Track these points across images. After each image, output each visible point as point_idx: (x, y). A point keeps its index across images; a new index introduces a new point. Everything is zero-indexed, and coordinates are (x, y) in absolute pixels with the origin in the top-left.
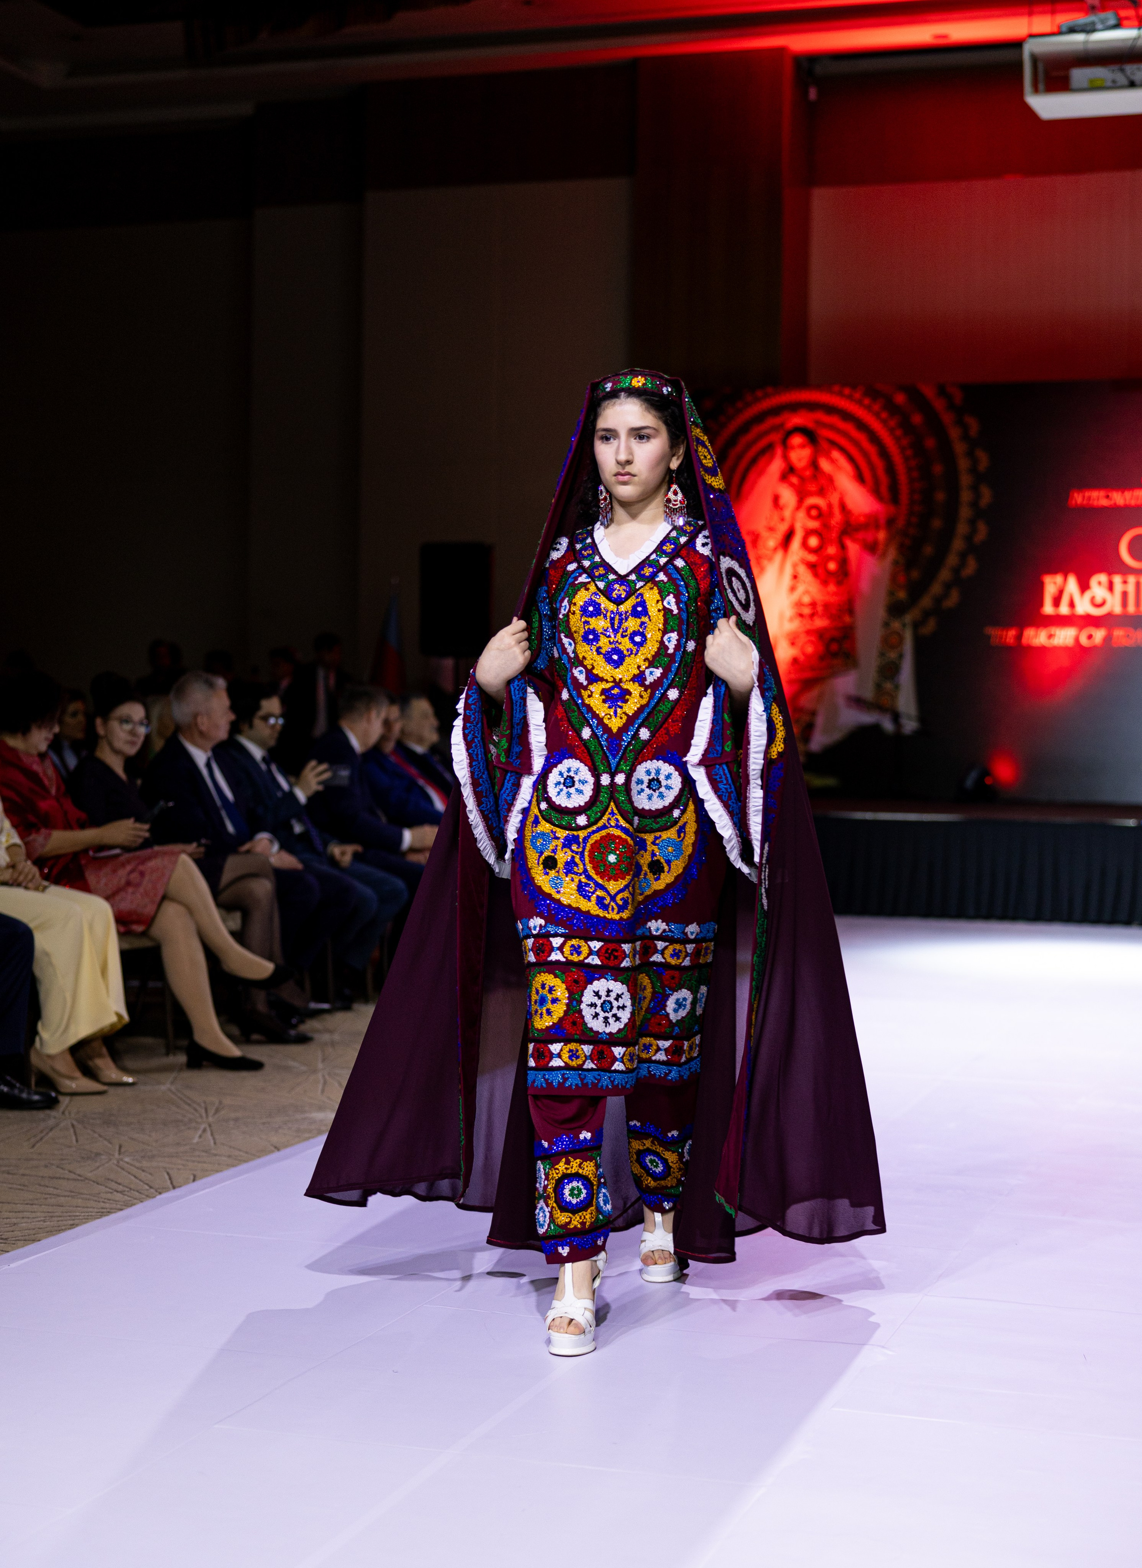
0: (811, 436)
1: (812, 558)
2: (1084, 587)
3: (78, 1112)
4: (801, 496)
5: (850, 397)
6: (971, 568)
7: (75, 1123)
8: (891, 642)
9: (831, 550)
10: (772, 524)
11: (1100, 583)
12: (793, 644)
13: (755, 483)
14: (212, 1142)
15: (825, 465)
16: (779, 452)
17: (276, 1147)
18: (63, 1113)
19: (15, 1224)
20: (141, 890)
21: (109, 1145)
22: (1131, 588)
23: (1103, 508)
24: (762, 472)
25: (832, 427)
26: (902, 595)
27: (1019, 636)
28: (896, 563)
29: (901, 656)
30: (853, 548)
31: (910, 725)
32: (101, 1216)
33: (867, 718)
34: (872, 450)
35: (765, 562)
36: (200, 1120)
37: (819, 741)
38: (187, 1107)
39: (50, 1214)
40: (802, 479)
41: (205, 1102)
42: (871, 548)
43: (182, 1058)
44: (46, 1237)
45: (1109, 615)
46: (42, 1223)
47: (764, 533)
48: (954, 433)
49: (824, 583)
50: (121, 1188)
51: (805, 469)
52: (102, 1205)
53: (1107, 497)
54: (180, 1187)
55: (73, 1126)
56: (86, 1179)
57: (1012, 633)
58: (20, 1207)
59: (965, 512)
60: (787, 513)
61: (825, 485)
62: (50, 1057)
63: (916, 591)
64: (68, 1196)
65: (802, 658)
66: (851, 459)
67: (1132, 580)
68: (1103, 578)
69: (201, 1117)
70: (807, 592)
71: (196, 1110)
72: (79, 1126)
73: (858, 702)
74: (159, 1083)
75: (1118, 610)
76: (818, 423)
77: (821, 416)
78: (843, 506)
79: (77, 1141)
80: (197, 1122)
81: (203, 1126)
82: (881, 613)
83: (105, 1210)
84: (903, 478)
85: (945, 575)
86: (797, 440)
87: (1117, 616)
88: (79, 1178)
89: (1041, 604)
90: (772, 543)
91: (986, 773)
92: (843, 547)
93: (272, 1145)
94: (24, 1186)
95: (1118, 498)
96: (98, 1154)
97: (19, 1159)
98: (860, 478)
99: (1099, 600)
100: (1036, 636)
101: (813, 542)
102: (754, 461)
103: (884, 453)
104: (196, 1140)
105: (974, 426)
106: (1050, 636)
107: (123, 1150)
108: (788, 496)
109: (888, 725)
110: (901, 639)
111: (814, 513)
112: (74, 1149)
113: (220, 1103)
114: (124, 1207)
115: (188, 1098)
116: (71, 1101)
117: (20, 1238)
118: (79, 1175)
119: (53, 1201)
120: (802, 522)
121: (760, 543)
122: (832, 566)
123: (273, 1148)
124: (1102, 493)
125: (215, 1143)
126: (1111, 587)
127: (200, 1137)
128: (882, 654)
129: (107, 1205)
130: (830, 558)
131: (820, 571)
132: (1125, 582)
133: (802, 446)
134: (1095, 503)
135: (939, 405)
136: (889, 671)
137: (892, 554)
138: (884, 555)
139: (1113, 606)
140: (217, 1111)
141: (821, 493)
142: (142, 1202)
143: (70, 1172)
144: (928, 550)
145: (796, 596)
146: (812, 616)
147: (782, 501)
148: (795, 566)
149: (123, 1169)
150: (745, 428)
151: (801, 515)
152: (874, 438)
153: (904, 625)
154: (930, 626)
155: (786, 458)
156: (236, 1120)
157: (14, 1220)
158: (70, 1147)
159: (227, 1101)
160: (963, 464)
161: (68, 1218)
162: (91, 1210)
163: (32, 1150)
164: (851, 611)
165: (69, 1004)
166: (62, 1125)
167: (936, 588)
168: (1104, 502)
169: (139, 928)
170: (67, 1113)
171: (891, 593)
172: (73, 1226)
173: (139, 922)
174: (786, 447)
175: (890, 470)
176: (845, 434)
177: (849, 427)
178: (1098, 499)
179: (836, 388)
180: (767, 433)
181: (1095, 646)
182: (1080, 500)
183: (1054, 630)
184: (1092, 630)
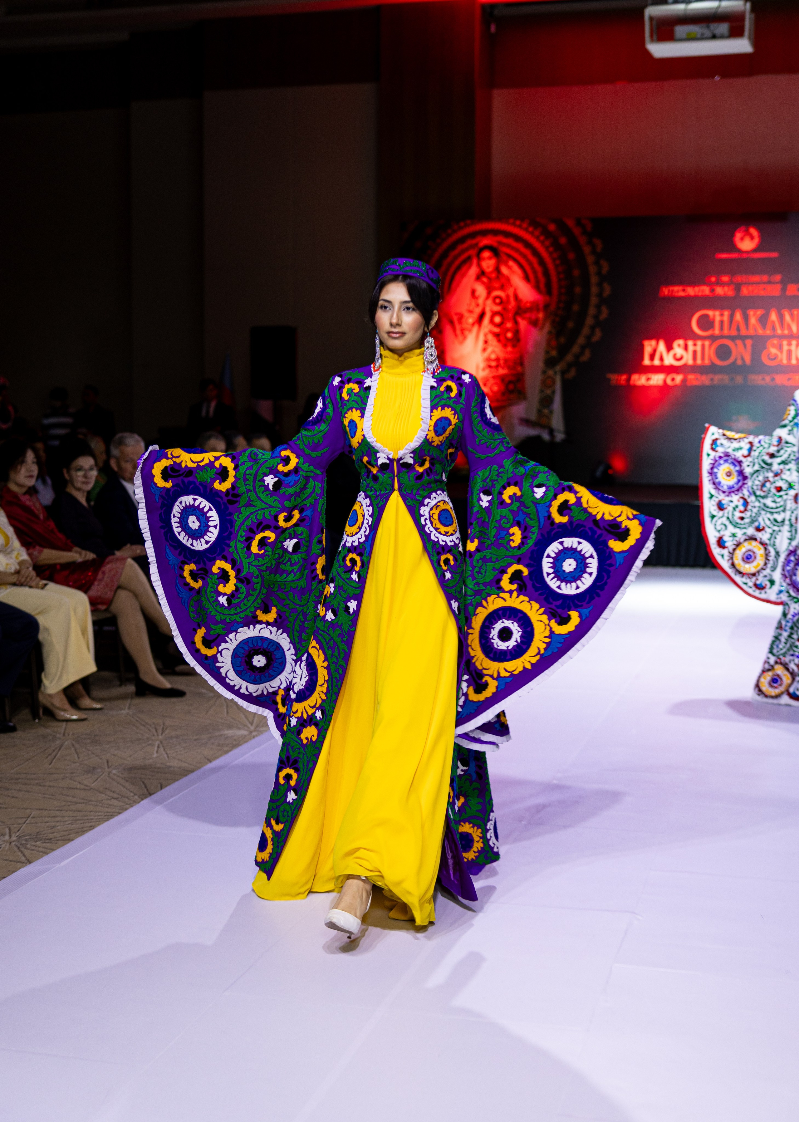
0: (495, 252)
1: (496, 330)
2: (669, 348)
3: (73, 734)
4: (489, 290)
5: (520, 227)
6: (598, 335)
7: (74, 742)
8: (547, 383)
9: (509, 325)
10: (471, 308)
11: (679, 345)
13: (460, 282)
14: (166, 756)
15: (504, 270)
16: (475, 262)
17: (208, 760)
18: (64, 734)
19: (53, 827)
20: (103, 583)
21: (100, 761)
22: (699, 348)
23: (682, 297)
24: (464, 275)
25: (509, 246)
26: (554, 353)
27: (629, 379)
28: (550, 333)
29: (554, 392)
30: (523, 324)
31: (560, 437)
32: (108, 820)
33: (532, 432)
34: (534, 260)
35: (466, 333)
36: (153, 738)
38: (143, 728)
39: (75, 818)
40: (489, 279)
41: (154, 724)
42: (534, 323)
43: (131, 688)
44: (77, 837)
45: (685, 365)
46: (70, 826)
47: (466, 314)
48: (587, 250)
49: (505, 346)
50: (115, 796)
51: (491, 272)
52: (106, 810)
53: (684, 290)
54: (154, 793)
55: (73, 745)
56: (91, 789)
57: (624, 377)
58: (54, 813)
59: (594, 300)
60: (481, 301)
61: (505, 283)
62: (50, 696)
63: (563, 350)
64: (83, 803)
66: (521, 266)
67: (699, 343)
68: (681, 342)
69: (154, 735)
70: (493, 352)
71: (149, 730)
72: (77, 745)
73: (526, 422)
74: (121, 709)
75: (690, 362)
76: (500, 243)
77: (501, 238)
78: (516, 296)
79: (79, 758)
80: (153, 740)
81: (157, 743)
82: (541, 365)
83: (109, 814)
84: (554, 279)
85: (581, 340)
86: (486, 254)
87: (690, 366)
88: (87, 788)
89: (642, 359)
90: (471, 321)
91: (609, 467)
92: (516, 323)
93: (205, 758)
94: (53, 795)
95: (691, 291)
96: (94, 768)
97: (44, 774)
98: (526, 278)
99: (678, 356)
100: (639, 379)
101: (497, 319)
102: (459, 268)
103: (542, 262)
104: (155, 755)
105: (599, 245)
106: (648, 379)
107: (110, 764)
108: (481, 290)
109: (546, 436)
110: (554, 382)
111: (498, 301)
112: (77, 764)
113: (164, 724)
114: (121, 811)
115: (143, 720)
116: (66, 725)
117: (59, 838)
118: (87, 786)
119: (73, 807)
120: (490, 307)
121: (464, 320)
122: (509, 335)
123: (206, 761)
124: (681, 288)
125: (168, 757)
126: (686, 348)
127: (157, 752)
128: (542, 391)
129: (109, 810)
130: (508, 330)
132: (695, 345)
133: (489, 258)
134: (676, 294)
135: (577, 231)
136: (546, 402)
137: (547, 327)
138: (542, 329)
139: (687, 360)
140: (163, 730)
141: (502, 288)
142: (132, 806)
143: (80, 783)
144: (571, 325)
145: (486, 354)
146: (497, 367)
148: (485, 335)
149: (113, 780)
150: (453, 246)
151: (489, 302)
152: (535, 253)
153: (556, 373)
154: (572, 373)
155: (479, 265)
156: (177, 737)
157: (53, 824)
158: (75, 763)
159: (168, 722)
160: (592, 269)
161: (86, 821)
162: (100, 814)
163: (50, 766)
164: (522, 364)
165: (61, 660)
166: (66, 743)
167: (576, 349)
168: (682, 294)
169: (103, 607)
170: (66, 734)
171: (547, 352)
172: (92, 828)
173: (102, 603)
174: (479, 259)
175: (546, 273)
176: (517, 250)
177: (520, 246)
178: (678, 291)
179: (511, 221)
180: (467, 249)
181: (676, 386)
182: (666, 292)
183: (650, 375)
184: (674, 375)
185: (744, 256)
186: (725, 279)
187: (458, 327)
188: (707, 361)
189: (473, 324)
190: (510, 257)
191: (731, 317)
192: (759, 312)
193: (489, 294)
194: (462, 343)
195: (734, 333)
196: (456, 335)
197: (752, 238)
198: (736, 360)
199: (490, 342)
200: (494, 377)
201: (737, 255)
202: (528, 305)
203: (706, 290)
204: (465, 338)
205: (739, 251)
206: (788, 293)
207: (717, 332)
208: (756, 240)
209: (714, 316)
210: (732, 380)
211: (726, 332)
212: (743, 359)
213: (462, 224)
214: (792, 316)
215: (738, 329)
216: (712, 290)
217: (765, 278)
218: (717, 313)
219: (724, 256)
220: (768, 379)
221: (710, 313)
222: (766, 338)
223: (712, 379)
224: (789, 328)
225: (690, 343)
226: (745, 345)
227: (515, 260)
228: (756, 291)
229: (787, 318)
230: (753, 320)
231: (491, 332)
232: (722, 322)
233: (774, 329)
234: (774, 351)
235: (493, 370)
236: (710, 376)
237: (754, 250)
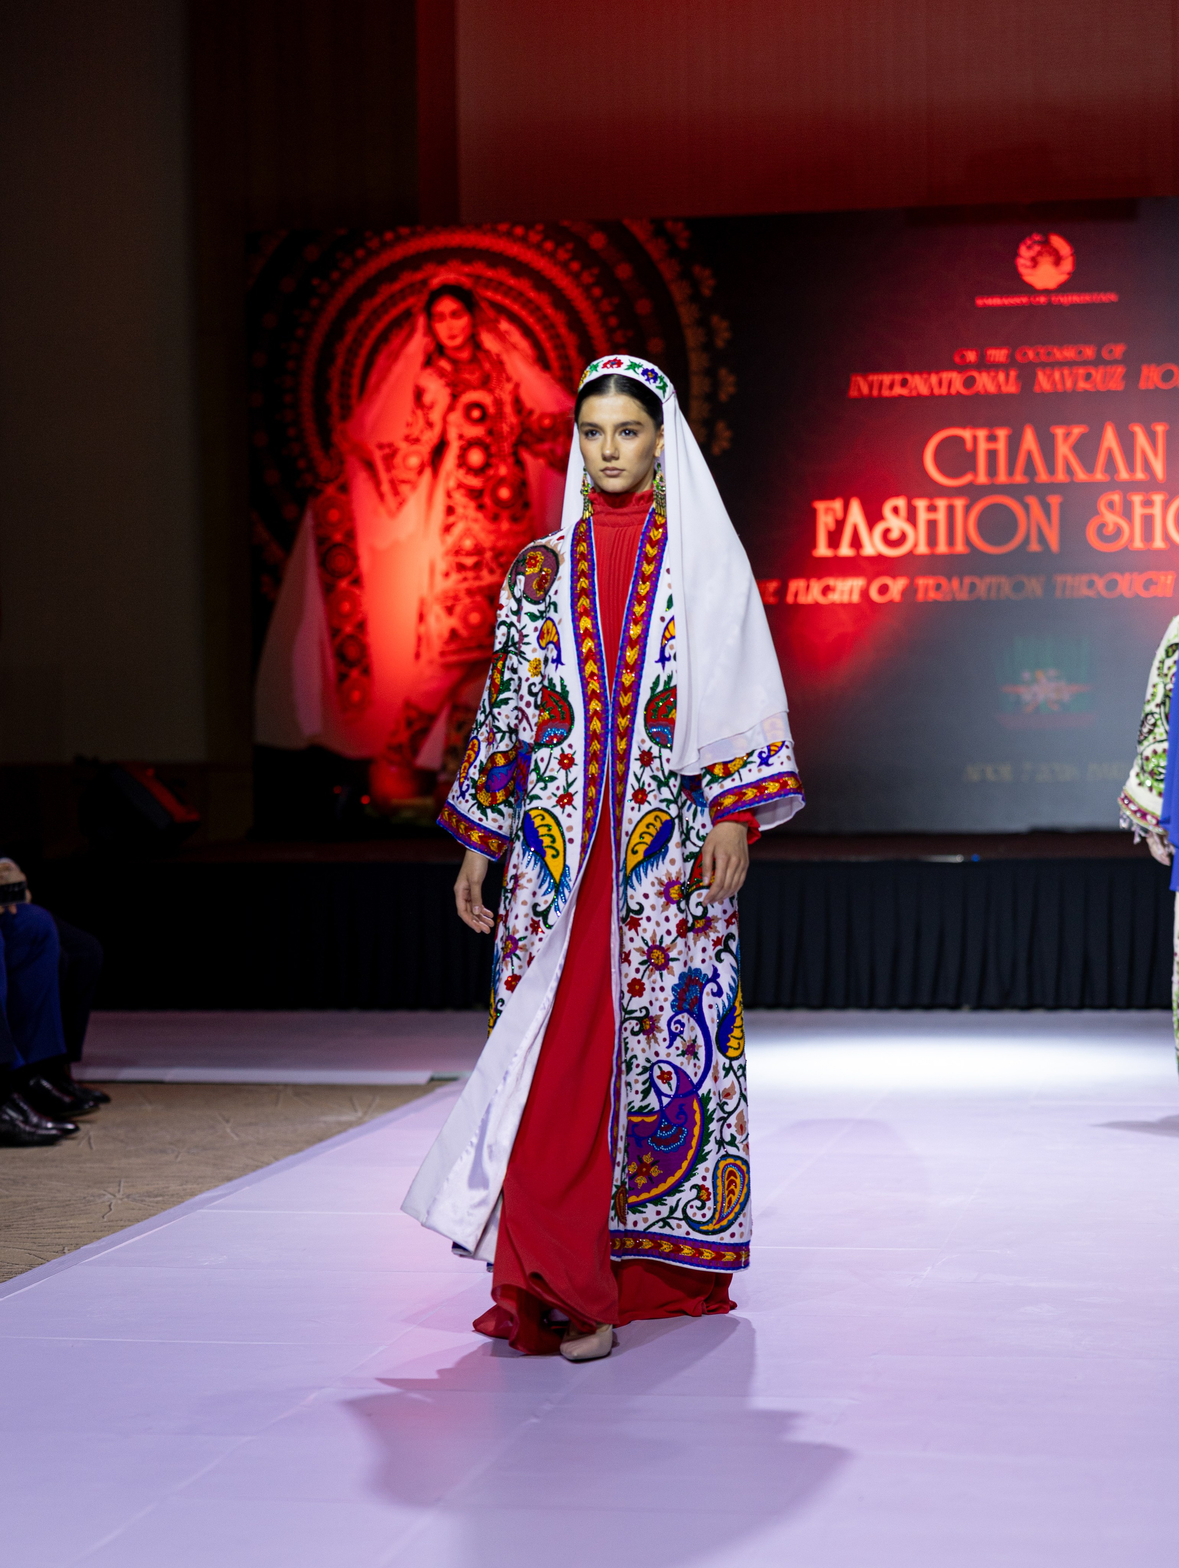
1: (474, 482)
2: (873, 517)
5: (524, 240)
10: (415, 432)
11: (896, 510)
12: (450, 610)
13: (388, 369)
15: (489, 342)
16: (421, 322)
22: (941, 516)
23: (901, 396)
24: (395, 357)
25: (499, 286)
34: (558, 318)
35: (404, 489)
40: (454, 362)
45: (911, 554)
47: (403, 446)
48: (679, 292)
49: (494, 519)
53: (904, 383)
57: (772, 587)
59: (698, 409)
60: (436, 416)
65: (463, 632)
66: (527, 332)
67: (941, 504)
68: (901, 502)
70: (467, 533)
75: (923, 549)
76: (478, 278)
77: (479, 268)
78: (517, 402)
86: (447, 305)
87: (922, 556)
89: (814, 545)
90: (414, 461)
92: (519, 463)
95: (919, 384)
99: (894, 535)
100: (808, 588)
101: (476, 457)
102: (384, 338)
105: (707, 281)
106: (826, 590)
111: (476, 414)
121: (398, 460)
122: (504, 493)
124: (898, 377)
126: (912, 518)
130: (501, 482)
131: (487, 500)
132: (932, 508)
133: (454, 315)
134: (886, 393)
135: (655, 249)
139: (916, 545)
141: (485, 384)
145: (450, 539)
146: (477, 567)
147: (427, 399)
148: (449, 495)
150: (368, 289)
151: (455, 417)
152: (561, 301)
155: (430, 331)
160: (693, 337)
168: (898, 390)
174: (431, 317)
175: (587, 347)
176: (519, 296)
177: (523, 285)
178: (891, 386)
179: (503, 227)
180: (403, 294)
181: (891, 602)
182: (865, 390)
183: (831, 582)
184: (888, 581)
185: (1042, 299)
186: (999, 355)
187: (384, 476)
188: (960, 547)
189: (420, 472)
190: (502, 311)
191: (1014, 443)
192: (1077, 431)
193: (455, 397)
194: (393, 514)
195: (1019, 478)
196: (381, 496)
197: (1058, 260)
198: (1027, 540)
199: (460, 510)
200: (470, 592)
201: (1024, 300)
202: (547, 422)
203: (956, 380)
204: (401, 504)
205: (1030, 289)
206: (1143, 385)
207: (982, 478)
208: (1067, 265)
209: (975, 439)
210: (1018, 587)
211: (1002, 477)
212: (1042, 539)
213: (389, 236)
214: (1152, 437)
215: (1030, 469)
216: (969, 382)
217: (1089, 352)
218: (982, 434)
219: (997, 301)
220: (1101, 583)
221: (967, 434)
222: (1094, 490)
223: (973, 587)
224: (1147, 467)
225: (921, 504)
226: (1046, 508)
227: (514, 319)
228: (1069, 384)
229: (1142, 440)
230: (1063, 449)
231: (460, 486)
232: (992, 455)
233: (1111, 466)
234: (1111, 519)
235: (470, 574)
236: (967, 580)
237: (1062, 288)
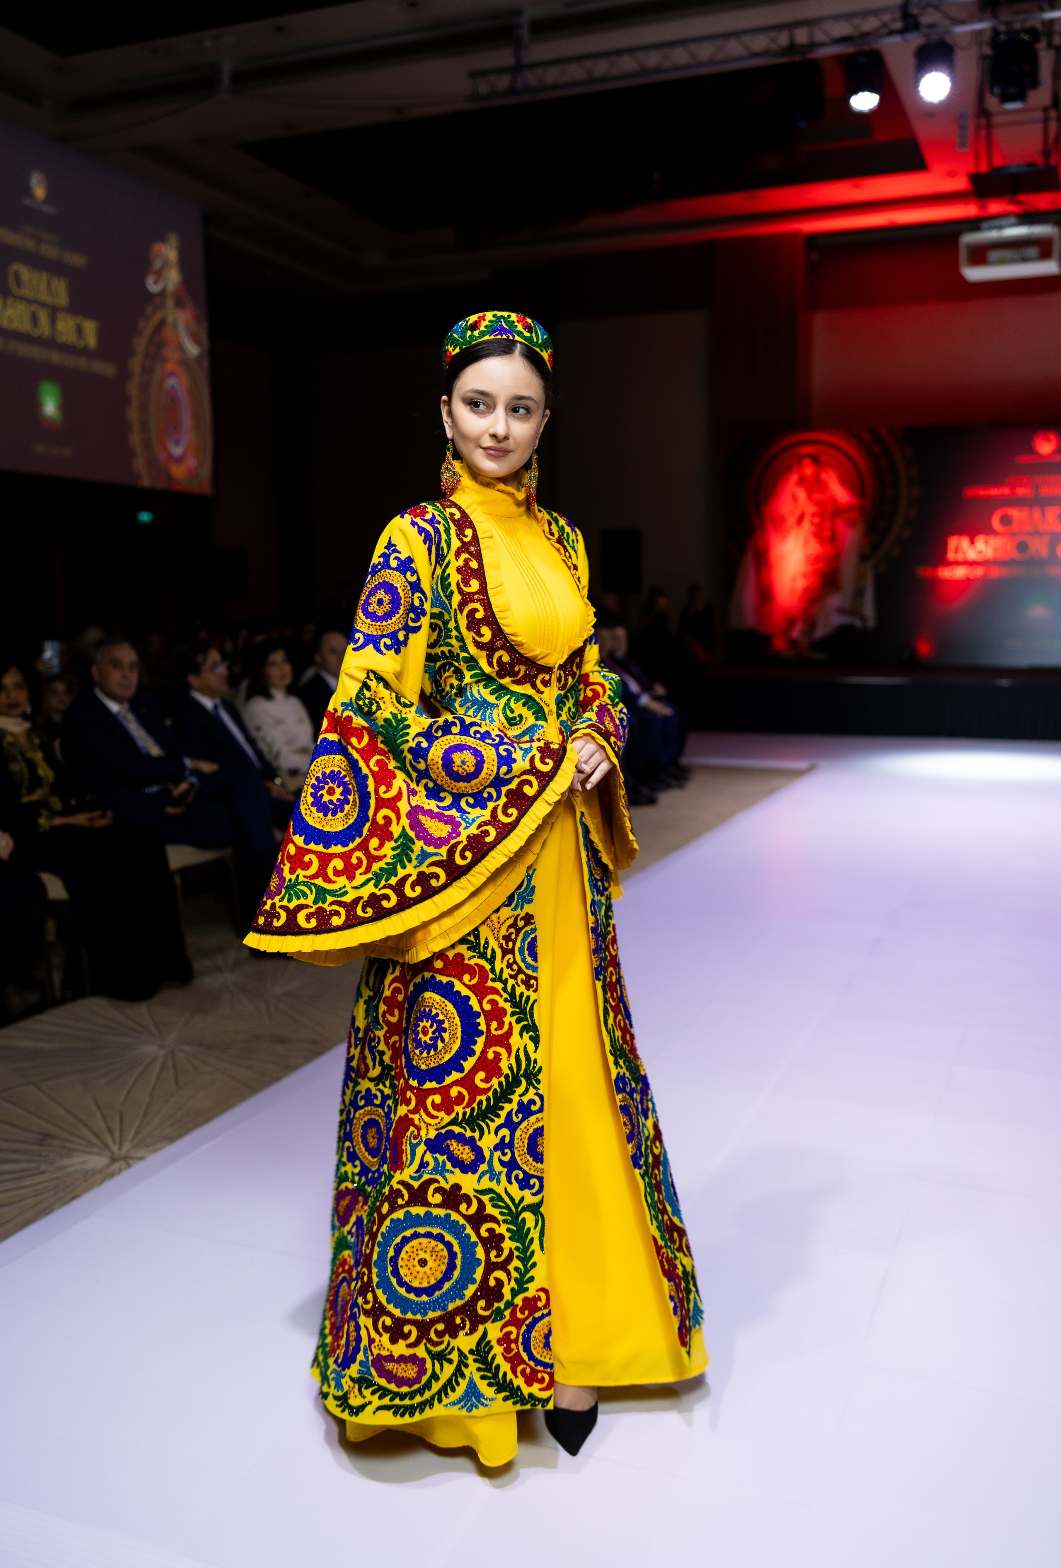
0: (815, 459)
2: (972, 542)
4: (810, 494)
5: (837, 436)
6: (906, 534)
11: (981, 541)
15: (824, 476)
22: (999, 544)
23: (984, 498)
27: (934, 572)
31: (871, 623)
37: (820, 632)
45: (986, 559)
48: (898, 456)
53: (987, 491)
57: (929, 571)
59: (904, 502)
61: (823, 487)
63: (876, 546)
67: (1000, 538)
68: (983, 538)
73: (842, 611)
75: (991, 557)
85: (892, 537)
86: (807, 461)
87: (991, 560)
89: (946, 554)
91: (914, 649)
95: (993, 492)
98: (843, 482)
99: (980, 551)
100: (944, 572)
101: (816, 520)
105: (909, 452)
106: (952, 572)
108: (802, 494)
109: (858, 623)
120: (810, 509)
124: (985, 489)
126: (986, 543)
132: (995, 540)
134: (979, 495)
135: (889, 439)
136: (859, 593)
139: (988, 554)
144: (882, 524)
154: (883, 568)
160: (903, 473)
167: (887, 546)
168: (985, 494)
178: (982, 492)
179: (830, 432)
181: (978, 578)
182: (970, 493)
183: (954, 569)
184: (976, 569)
185: (1044, 459)
186: (1025, 481)
188: (1007, 556)
191: (1030, 515)
195: (1032, 529)
198: (1034, 554)
201: (1037, 459)
203: (1006, 491)
207: (1016, 528)
209: (1014, 514)
210: (1029, 572)
211: (1024, 528)
212: (1039, 553)
213: (783, 436)
215: (1036, 526)
216: (1013, 491)
218: (1017, 511)
219: (1026, 459)
221: (1011, 511)
223: (1012, 572)
225: (991, 538)
226: (1042, 540)
228: (1054, 491)
230: (1050, 518)
232: (1021, 520)
236: (1010, 569)
